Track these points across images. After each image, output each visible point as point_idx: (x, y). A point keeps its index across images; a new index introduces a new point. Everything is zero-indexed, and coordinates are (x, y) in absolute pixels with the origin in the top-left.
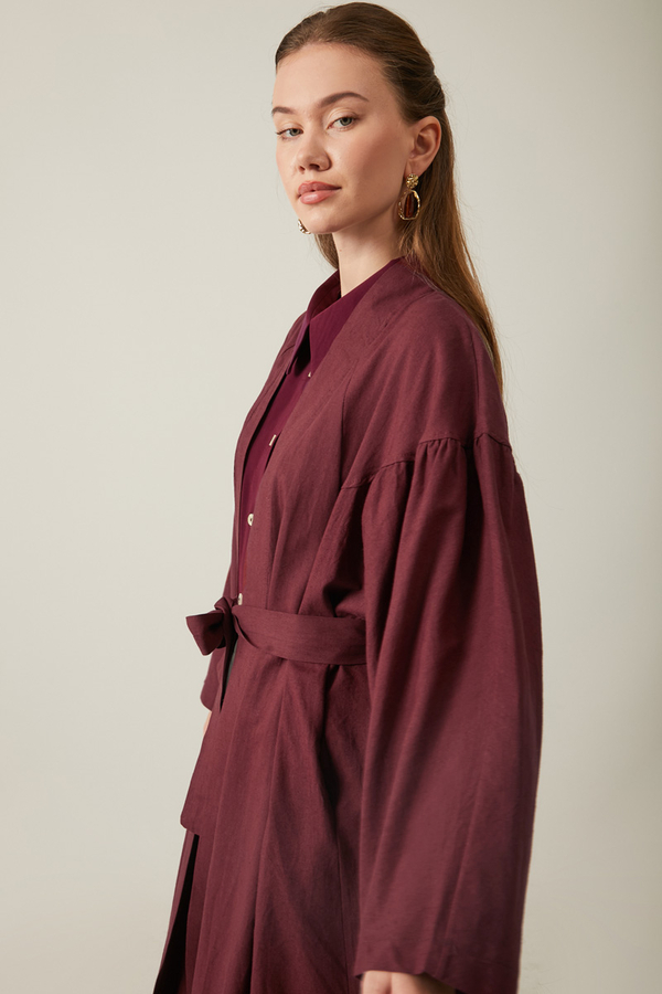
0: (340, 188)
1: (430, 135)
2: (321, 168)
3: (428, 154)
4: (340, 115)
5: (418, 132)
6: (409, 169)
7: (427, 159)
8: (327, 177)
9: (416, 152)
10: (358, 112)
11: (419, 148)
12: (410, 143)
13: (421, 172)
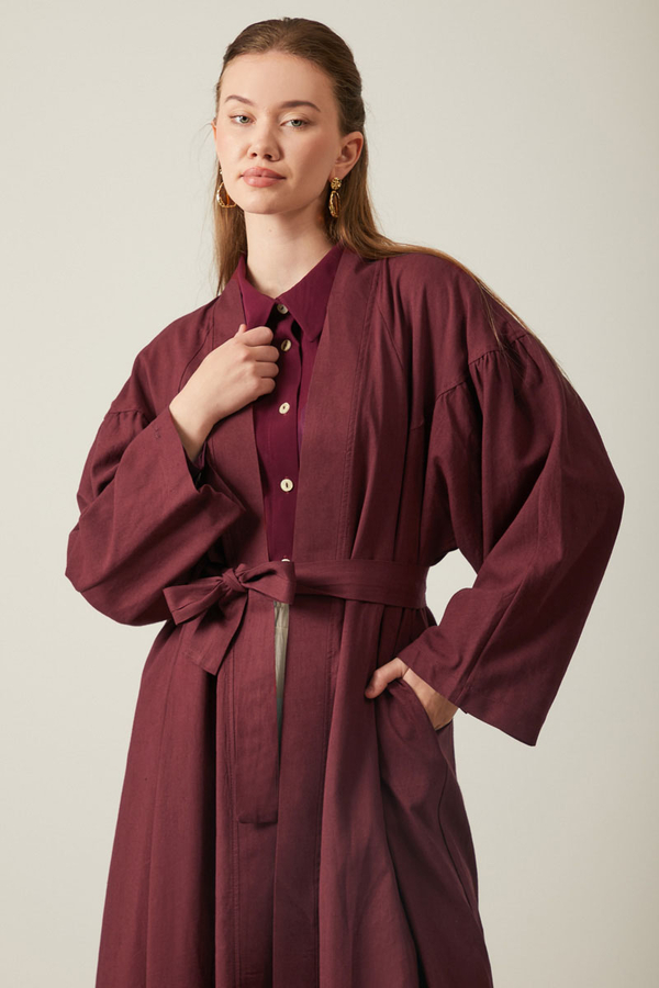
0: (284, 178)
1: (353, 148)
2: (273, 159)
3: (349, 163)
4: (295, 118)
5: (345, 144)
6: (334, 173)
7: (348, 166)
8: (277, 167)
9: (339, 160)
10: (310, 119)
11: (343, 157)
12: (338, 151)
13: (343, 176)
